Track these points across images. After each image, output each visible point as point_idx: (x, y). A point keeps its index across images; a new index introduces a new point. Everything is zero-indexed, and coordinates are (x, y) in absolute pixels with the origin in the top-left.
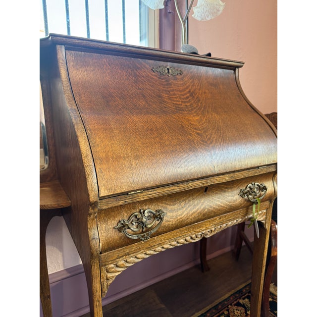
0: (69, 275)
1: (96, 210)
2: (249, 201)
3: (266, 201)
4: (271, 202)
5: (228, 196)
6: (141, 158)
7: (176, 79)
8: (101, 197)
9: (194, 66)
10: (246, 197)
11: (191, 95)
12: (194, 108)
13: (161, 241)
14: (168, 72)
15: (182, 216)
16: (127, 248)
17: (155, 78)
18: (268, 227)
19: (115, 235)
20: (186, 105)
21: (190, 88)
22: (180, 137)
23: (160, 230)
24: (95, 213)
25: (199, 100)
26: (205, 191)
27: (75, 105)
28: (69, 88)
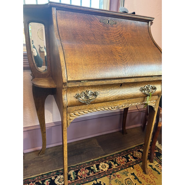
0: (55, 125)
1: (66, 87)
2: (145, 94)
3: (156, 95)
4: (159, 97)
5: (133, 90)
6: (88, 65)
7: (112, 26)
8: (68, 81)
9: (124, 20)
10: (143, 92)
11: (120, 35)
12: (120, 43)
13: (96, 106)
14: (109, 23)
15: (107, 96)
16: (80, 107)
17: (101, 25)
18: (156, 110)
19: (74, 100)
20: (116, 41)
21: (120, 32)
22: (110, 57)
23: (96, 101)
24: (65, 88)
25: (124, 39)
26: (121, 86)
27: (59, 38)
28: (57, 29)
